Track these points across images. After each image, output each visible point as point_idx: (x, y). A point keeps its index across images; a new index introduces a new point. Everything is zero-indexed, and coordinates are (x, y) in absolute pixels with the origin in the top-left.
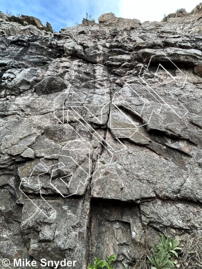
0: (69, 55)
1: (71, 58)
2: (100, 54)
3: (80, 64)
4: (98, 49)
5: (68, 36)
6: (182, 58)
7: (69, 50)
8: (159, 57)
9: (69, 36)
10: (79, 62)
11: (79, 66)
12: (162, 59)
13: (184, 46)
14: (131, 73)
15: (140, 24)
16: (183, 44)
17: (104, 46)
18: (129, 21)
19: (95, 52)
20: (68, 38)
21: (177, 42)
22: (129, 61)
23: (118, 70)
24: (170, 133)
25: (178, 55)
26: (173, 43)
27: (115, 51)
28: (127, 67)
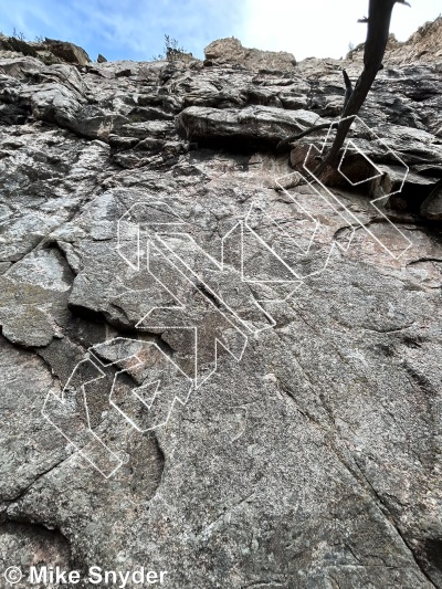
0: (38, 119)
1: (43, 125)
2: (109, 118)
3: (55, 139)
4: (111, 107)
5: (54, 78)
6: (263, 130)
7: (40, 107)
8: (214, 126)
9: (57, 76)
10: (55, 135)
11: (51, 144)
12: (220, 130)
13: (291, 102)
14: (148, 163)
15: (294, 63)
16: (290, 99)
17: (129, 101)
18: (272, 56)
19: (101, 114)
20: (51, 81)
21: (278, 94)
22: (159, 134)
23: (125, 156)
24: (115, 314)
25: (257, 121)
26: (267, 95)
27: (142, 111)
28: (147, 149)
